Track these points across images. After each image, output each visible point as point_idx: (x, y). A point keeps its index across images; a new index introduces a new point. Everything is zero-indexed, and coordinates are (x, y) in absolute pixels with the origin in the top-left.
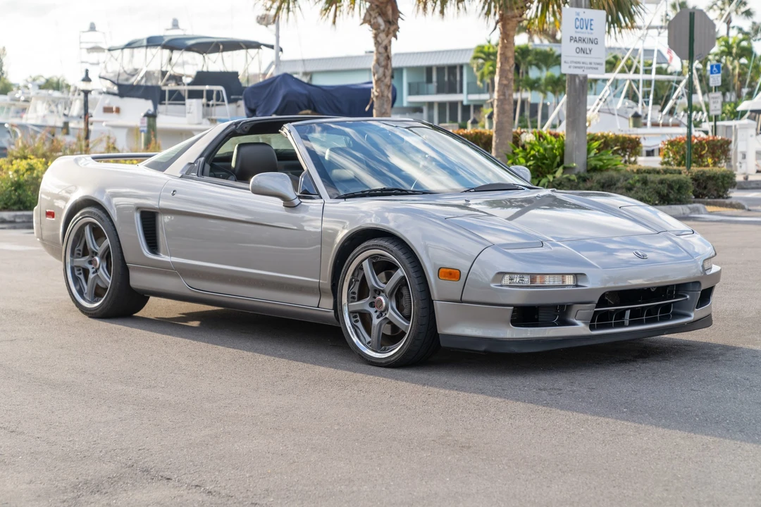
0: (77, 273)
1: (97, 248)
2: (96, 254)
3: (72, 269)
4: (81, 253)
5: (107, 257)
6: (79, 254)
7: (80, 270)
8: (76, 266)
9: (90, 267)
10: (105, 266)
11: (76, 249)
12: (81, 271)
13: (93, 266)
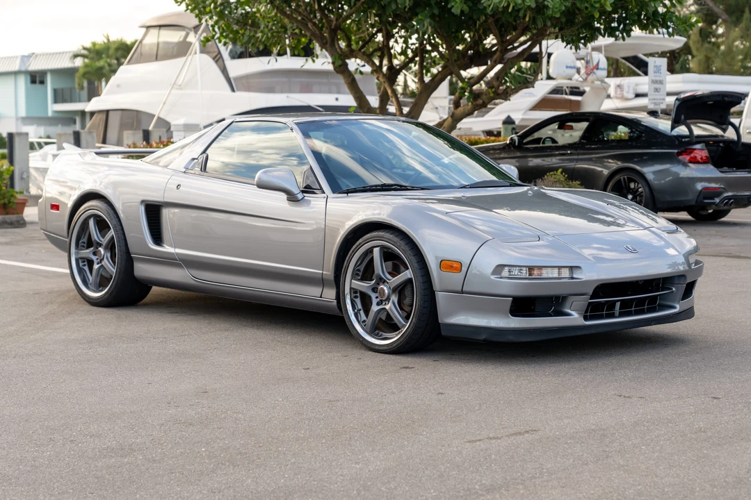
0: (81, 264)
1: (101, 239)
2: (100, 245)
3: (77, 260)
4: (85, 245)
5: (111, 247)
6: (84, 246)
7: (84, 262)
8: (81, 258)
9: (94, 258)
10: (109, 255)
11: (80, 242)
12: (86, 263)
13: (97, 257)
